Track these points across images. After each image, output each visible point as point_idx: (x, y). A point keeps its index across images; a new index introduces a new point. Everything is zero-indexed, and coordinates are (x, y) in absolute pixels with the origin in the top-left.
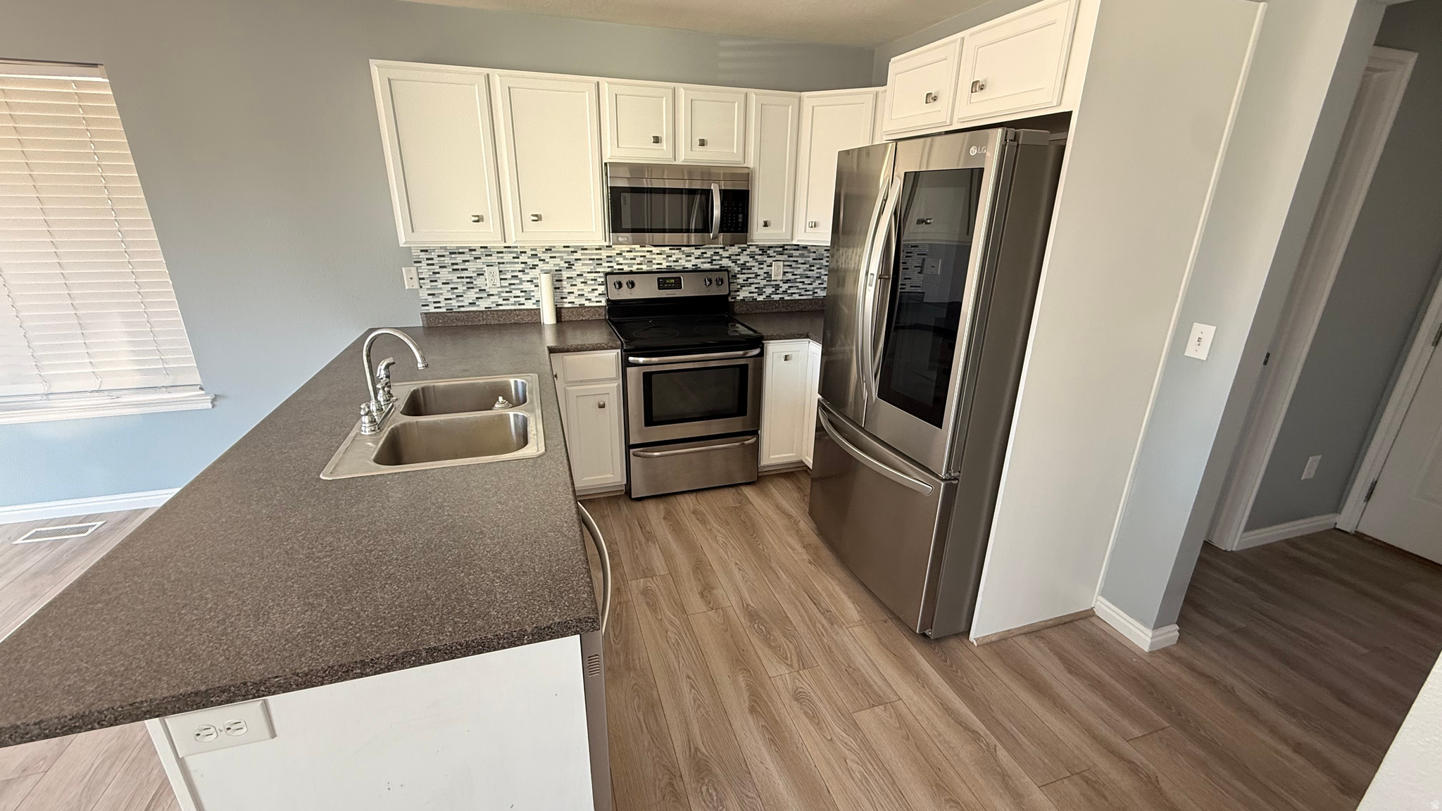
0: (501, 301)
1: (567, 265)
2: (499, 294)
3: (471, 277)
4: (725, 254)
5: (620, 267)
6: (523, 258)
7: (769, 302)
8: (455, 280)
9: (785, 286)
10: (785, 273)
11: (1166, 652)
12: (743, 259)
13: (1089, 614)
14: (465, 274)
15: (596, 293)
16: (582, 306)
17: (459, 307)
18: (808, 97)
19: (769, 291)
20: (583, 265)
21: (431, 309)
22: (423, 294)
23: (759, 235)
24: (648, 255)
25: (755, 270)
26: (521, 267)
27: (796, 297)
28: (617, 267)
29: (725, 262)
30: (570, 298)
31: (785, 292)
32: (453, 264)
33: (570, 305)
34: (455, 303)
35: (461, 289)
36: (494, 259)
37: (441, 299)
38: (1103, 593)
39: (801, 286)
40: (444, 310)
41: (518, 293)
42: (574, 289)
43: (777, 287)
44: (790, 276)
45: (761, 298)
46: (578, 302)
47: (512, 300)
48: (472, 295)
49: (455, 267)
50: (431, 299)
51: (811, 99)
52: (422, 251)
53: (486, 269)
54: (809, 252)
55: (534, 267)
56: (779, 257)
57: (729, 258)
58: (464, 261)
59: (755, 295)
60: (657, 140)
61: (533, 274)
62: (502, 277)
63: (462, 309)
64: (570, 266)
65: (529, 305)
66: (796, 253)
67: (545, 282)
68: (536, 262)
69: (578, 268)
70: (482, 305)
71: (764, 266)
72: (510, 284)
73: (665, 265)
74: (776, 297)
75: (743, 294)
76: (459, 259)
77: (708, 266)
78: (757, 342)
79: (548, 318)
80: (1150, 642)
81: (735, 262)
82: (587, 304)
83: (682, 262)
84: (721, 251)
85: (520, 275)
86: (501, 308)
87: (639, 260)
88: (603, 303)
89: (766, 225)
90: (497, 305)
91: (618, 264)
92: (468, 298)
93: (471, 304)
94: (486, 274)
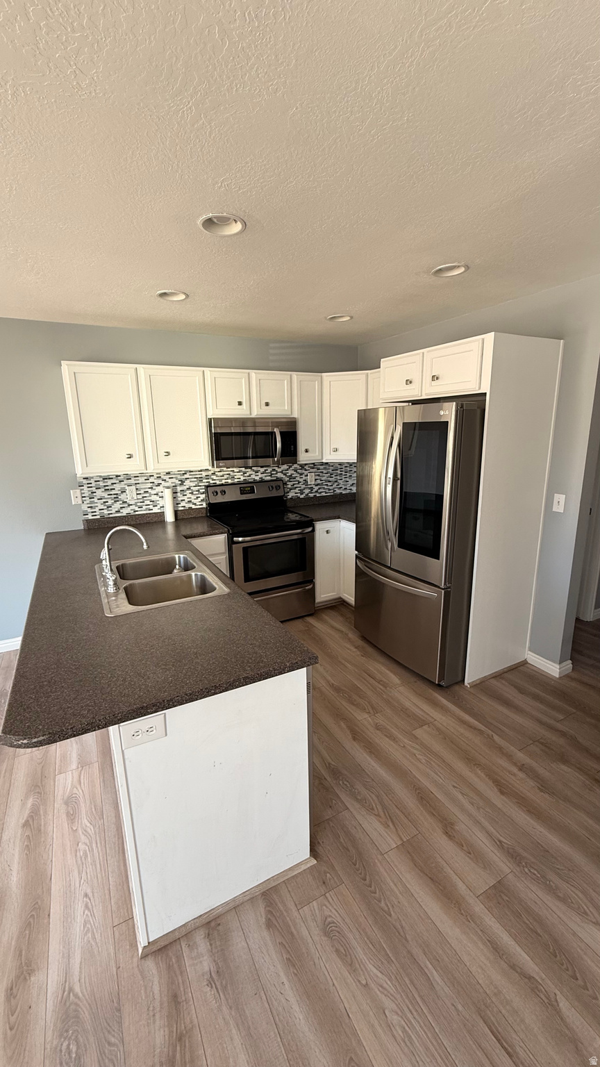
0: (137, 509)
1: (180, 482)
2: (136, 504)
3: (117, 494)
4: (279, 470)
5: (214, 482)
6: (152, 480)
7: (307, 499)
8: (107, 496)
9: (316, 488)
10: (316, 480)
11: (567, 676)
12: (290, 472)
13: (525, 663)
14: (113, 492)
15: (199, 499)
16: (190, 508)
17: (109, 514)
18: (327, 376)
19: (307, 491)
20: (191, 481)
21: (90, 517)
22: (85, 507)
23: (303, 458)
24: (231, 473)
25: (298, 479)
26: (150, 485)
27: (324, 494)
28: (212, 482)
29: (280, 475)
30: (183, 504)
31: (317, 492)
32: (105, 486)
33: (183, 508)
34: (106, 512)
35: (110, 502)
36: (132, 481)
37: (97, 510)
38: (530, 650)
39: (326, 487)
40: (98, 517)
41: (148, 502)
42: (185, 498)
43: (312, 489)
44: (319, 482)
45: (302, 496)
46: (188, 506)
47: (144, 507)
48: (117, 506)
49: (107, 488)
50: (89, 510)
51: (328, 377)
52: (84, 479)
53: (127, 488)
54: (329, 466)
55: (159, 485)
56: (312, 470)
57: (282, 472)
58: (113, 484)
59: (299, 495)
60: (240, 403)
61: (158, 489)
62: (138, 492)
63: (111, 516)
64: (182, 482)
65: (156, 510)
66: (322, 467)
67: (168, 494)
68: (160, 481)
69: (187, 483)
70: (124, 512)
71: (303, 476)
72: (143, 497)
73: (242, 478)
74: (311, 495)
75: (291, 495)
76: (109, 482)
77: (269, 478)
78: (310, 523)
79: (170, 517)
80: (558, 671)
81: (285, 474)
82: (194, 507)
83: (253, 476)
84: (276, 468)
85: (150, 490)
86: (137, 513)
87: (226, 477)
88: (204, 505)
89: (307, 451)
90: (135, 511)
91: (213, 480)
92: (115, 508)
93: (117, 512)
94: (127, 491)
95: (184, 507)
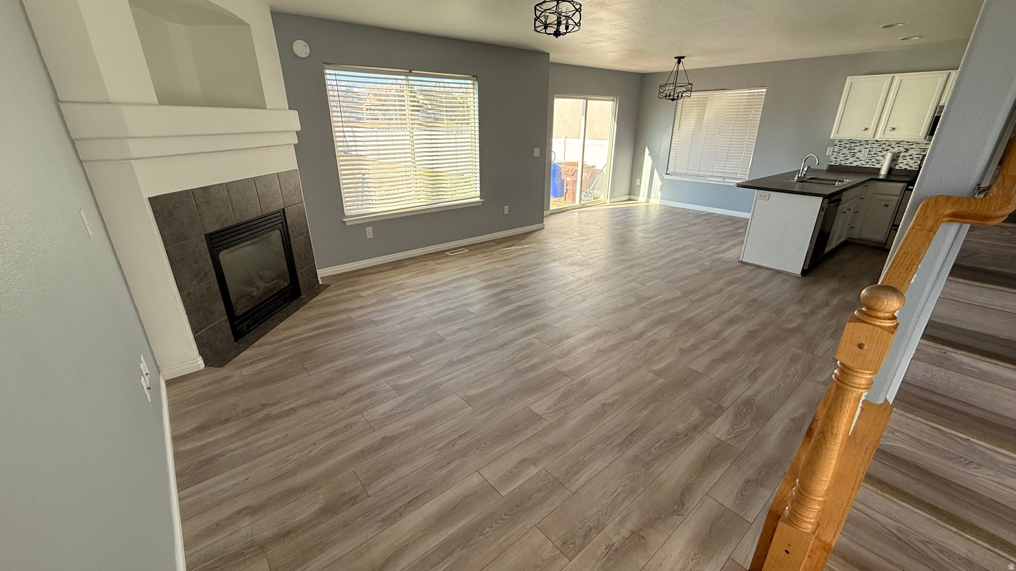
0: (864, 163)
1: (905, 150)
2: (864, 161)
3: (855, 153)
6: (883, 146)
8: (848, 153)
14: (853, 151)
16: (906, 169)
20: (914, 151)
21: (833, 164)
22: (832, 158)
26: (880, 150)
30: (901, 165)
32: (850, 147)
33: (899, 168)
34: (843, 162)
35: (849, 156)
36: (869, 146)
37: (838, 160)
40: (838, 164)
41: (874, 160)
42: (905, 162)
46: (904, 167)
47: (870, 163)
48: (852, 160)
50: (835, 159)
52: (839, 141)
53: (863, 149)
55: (887, 150)
58: (855, 146)
61: (885, 153)
62: (870, 153)
63: (846, 165)
64: (907, 150)
65: (878, 166)
67: (889, 156)
68: (890, 148)
69: (910, 153)
70: (854, 164)
72: (872, 157)
76: (853, 145)
79: (884, 172)
82: (909, 168)
85: (878, 153)
90: (862, 165)
92: (850, 161)
93: (850, 163)
94: (862, 152)
95: (901, 167)
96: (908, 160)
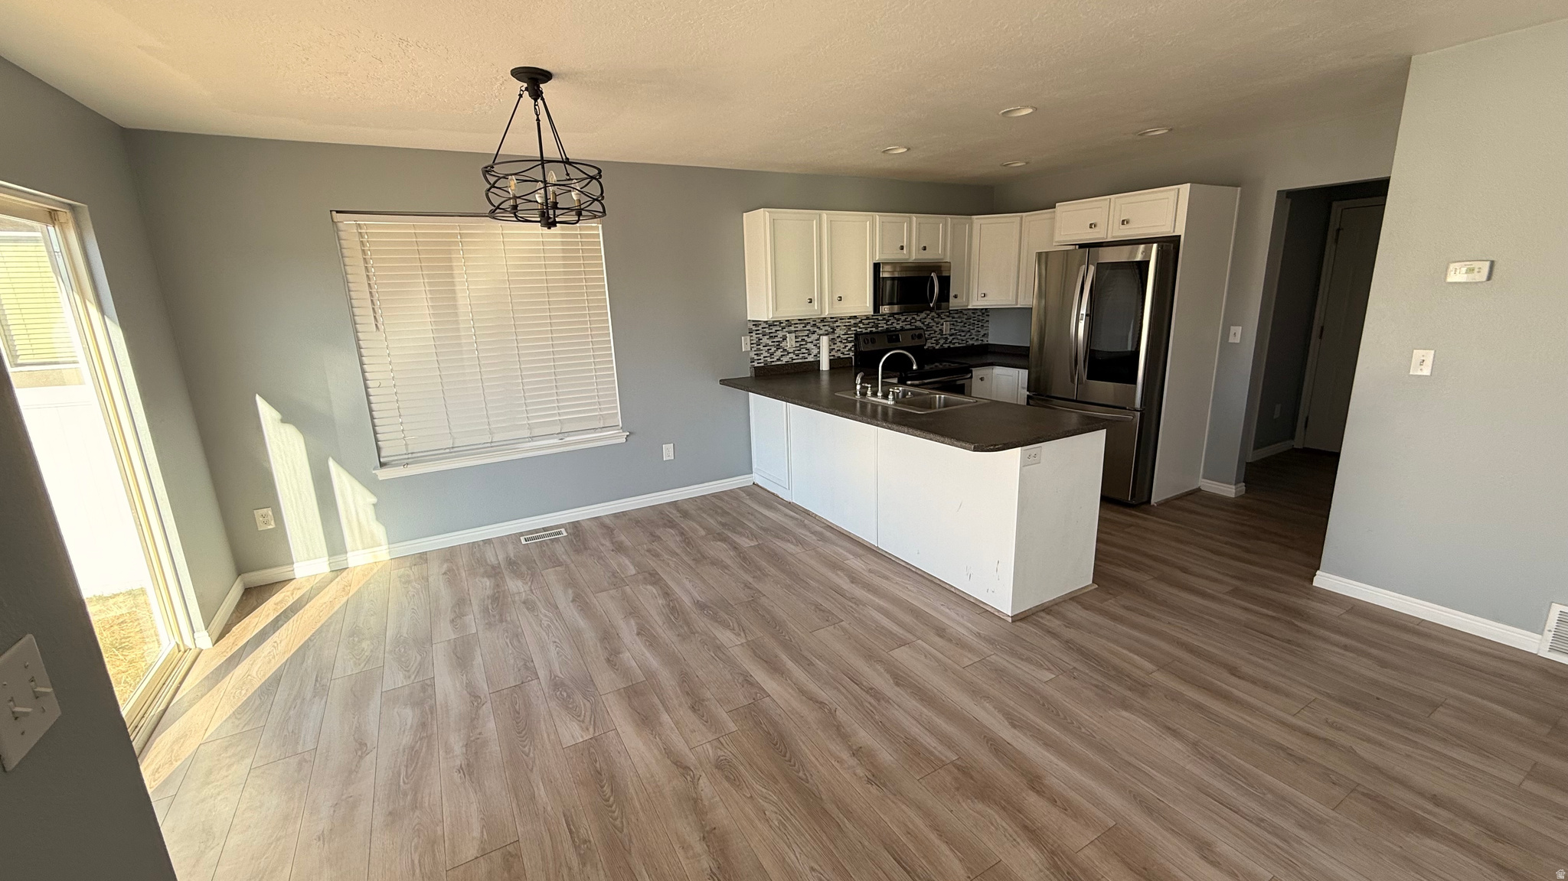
0: (795, 357)
1: (832, 330)
2: (793, 353)
3: (779, 341)
4: (918, 318)
5: (860, 330)
6: (808, 327)
7: (942, 350)
8: (771, 344)
9: (951, 338)
10: (951, 329)
11: (1242, 496)
12: (928, 321)
13: (1199, 490)
14: (776, 339)
15: (847, 349)
16: (839, 358)
17: (772, 362)
18: (977, 219)
19: (942, 341)
20: (841, 329)
21: (756, 364)
22: (752, 354)
23: (954, 304)
24: (876, 322)
25: (934, 328)
26: (806, 333)
27: (957, 345)
28: (858, 330)
29: (919, 324)
30: (835, 353)
31: (950, 342)
32: (770, 333)
34: (769, 359)
35: (773, 350)
36: (792, 328)
37: (762, 357)
38: (1204, 478)
39: (959, 337)
40: (762, 365)
41: (804, 351)
42: (834, 347)
43: (946, 339)
44: (953, 331)
45: (937, 347)
46: (840, 354)
47: (801, 356)
48: (779, 353)
49: (771, 335)
50: (756, 357)
52: (754, 325)
53: (788, 335)
54: (963, 314)
55: (814, 332)
56: (948, 319)
57: (920, 321)
58: (776, 331)
59: (934, 345)
60: (902, 247)
61: (815, 336)
62: (797, 340)
63: (773, 364)
64: (834, 330)
65: (811, 359)
66: (956, 316)
67: (825, 341)
69: (838, 332)
70: (785, 360)
71: (939, 325)
72: (801, 345)
73: (885, 327)
74: (946, 346)
75: (928, 345)
76: (774, 329)
77: (908, 327)
78: (968, 370)
79: (825, 366)
81: (923, 323)
82: (842, 356)
83: (895, 325)
84: (915, 316)
85: (806, 338)
86: (794, 361)
87: (871, 325)
88: (852, 354)
89: (956, 297)
90: (793, 360)
91: (860, 328)
92: (776, 356)
93: (778, 360)
94: (788, 339)
95: (834, 356)
96: (839, 344)
